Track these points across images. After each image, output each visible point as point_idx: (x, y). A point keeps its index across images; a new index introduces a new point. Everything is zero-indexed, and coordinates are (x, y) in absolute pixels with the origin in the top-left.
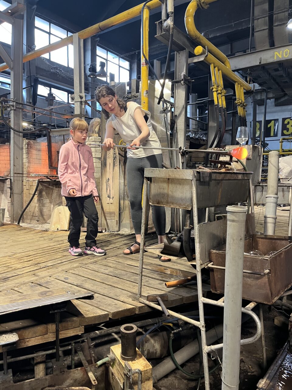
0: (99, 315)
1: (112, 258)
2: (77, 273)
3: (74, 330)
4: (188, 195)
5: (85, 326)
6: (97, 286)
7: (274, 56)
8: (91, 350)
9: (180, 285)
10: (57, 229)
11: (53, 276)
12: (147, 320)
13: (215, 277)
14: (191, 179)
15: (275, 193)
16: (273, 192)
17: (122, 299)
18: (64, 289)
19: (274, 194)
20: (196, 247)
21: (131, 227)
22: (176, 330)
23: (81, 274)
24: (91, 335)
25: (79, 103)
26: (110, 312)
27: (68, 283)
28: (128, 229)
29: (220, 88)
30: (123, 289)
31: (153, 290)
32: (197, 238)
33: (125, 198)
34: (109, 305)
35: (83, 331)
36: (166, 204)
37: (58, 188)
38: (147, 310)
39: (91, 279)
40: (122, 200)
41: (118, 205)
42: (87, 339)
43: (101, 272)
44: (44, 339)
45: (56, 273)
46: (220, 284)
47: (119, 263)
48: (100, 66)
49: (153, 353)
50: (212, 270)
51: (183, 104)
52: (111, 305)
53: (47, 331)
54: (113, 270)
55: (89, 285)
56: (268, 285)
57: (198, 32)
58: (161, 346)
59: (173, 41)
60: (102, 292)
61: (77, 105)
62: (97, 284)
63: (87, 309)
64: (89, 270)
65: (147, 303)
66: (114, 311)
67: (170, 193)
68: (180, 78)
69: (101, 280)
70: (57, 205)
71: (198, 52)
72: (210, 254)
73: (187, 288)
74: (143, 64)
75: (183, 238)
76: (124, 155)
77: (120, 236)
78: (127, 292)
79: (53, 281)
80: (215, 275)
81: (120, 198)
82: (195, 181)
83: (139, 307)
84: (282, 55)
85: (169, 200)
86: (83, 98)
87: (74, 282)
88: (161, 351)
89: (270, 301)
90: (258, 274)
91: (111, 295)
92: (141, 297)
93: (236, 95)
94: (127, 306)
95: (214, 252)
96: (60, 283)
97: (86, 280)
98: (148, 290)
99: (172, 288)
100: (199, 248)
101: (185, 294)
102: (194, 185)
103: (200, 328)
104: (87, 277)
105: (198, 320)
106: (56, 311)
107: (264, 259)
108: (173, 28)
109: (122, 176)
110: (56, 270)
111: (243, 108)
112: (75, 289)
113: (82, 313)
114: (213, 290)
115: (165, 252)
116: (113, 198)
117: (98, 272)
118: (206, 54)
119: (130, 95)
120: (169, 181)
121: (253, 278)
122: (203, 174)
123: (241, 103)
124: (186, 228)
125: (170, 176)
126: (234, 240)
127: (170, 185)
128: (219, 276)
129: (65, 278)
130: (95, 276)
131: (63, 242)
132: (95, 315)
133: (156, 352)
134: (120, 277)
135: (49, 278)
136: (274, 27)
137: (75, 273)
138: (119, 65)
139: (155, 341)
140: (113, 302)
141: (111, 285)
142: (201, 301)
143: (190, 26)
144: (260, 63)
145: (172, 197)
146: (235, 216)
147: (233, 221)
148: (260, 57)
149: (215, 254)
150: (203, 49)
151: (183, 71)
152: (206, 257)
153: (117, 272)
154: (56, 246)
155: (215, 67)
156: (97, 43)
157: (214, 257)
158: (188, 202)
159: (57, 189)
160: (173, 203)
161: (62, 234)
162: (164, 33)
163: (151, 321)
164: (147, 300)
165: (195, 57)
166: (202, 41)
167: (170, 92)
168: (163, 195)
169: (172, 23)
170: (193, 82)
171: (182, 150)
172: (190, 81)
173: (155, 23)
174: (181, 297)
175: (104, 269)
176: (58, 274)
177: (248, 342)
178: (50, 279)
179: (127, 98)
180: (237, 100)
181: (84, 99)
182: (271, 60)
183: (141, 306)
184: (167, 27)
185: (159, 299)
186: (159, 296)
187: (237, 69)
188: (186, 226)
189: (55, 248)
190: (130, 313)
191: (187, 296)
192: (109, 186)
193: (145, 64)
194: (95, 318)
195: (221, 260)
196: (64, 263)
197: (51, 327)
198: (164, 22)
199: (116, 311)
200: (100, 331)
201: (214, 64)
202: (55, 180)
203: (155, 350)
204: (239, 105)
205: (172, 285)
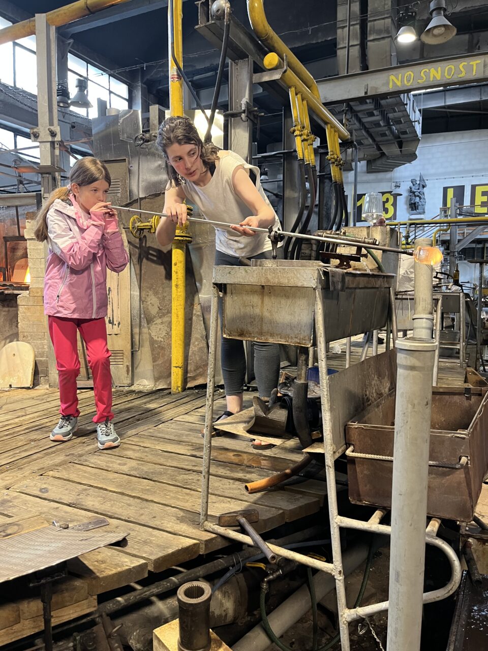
0: (127, 568)
1: (130, 440)
2: (66, 476)
3: (77, 606)
4: (303, 317)
5: (98, 596)
6: (113, 502)
7: (388, 83)
8: (113, 642)
9: (271, 487)
10: (8, 386)
11: (15, 487)
12: (215, 561)
13: (358, 474)
14: (314, 287)
15: (428, 312)
16: (425, 310)
17: (168, 526)
18: (43, 516)
19: (426, 314)
20: (325, 420)
21: (154, 377)
22: (272, 575)
23: (73, 477)
24: (108, 608)
25: (48, 145)
26: (150, 559)
27: (49, 500)
28: (149, 380)
29: (305, 131)
30: (166, 503)
31: (225, 501)
32: (326, 402)
33: (142, 324)
34: (145, 542)
35: (95, 607)
36: (259, 336)
37: (8, 306)
38: (221, 544)
39: (96, 487)
40: (136, 327)
41: (130, 337)
42: (101, 616)
43: (115, 470)
44: (13, 633)
45: (20, 480)
46: (368, 486)
47: (147, 449)
48: (77, 87)
49: (220, 616)
50: (353, 460)
51: (246, 156)
52: (148, 543)
53: (20, 617)
54: (138, 464)
55: (94, 501)
56: (465, 484)
57: (270, 28)
58: (235, 602)
59: (229, 39)
60: (125, 513)
61: (45, 148)
62: (112, 498)
63: (99, 557)
64: (89, 468)
65: (221, 530)
66: (158, 556)
67: (266, 314)
68: (239, 109)
69: (117, 487)
70: (6, 339)
71: (270, 64)
72: (346, 430)
73: (284, 490)
74: (173, 76)
75: (294, 402)
76: (138, 246)
77: (136, 394)
78: (174, 509)
79: (15, 498)
80: (358, 470)
81: (133, 323)
82: (320, 290)
83: (206, 541)
84: (402, 81)
85: (265, 328)
86: (57, 136)
87: (63, 497)
88: (235, 610)
89: (469, 515)
90: (446, 467)
91: (144, 519)
92: (207, 520)
93: (327, 146)
94: (182, 541)
95: (356, 426)
96: (30, 501)
97: (86, 490)
98: (214, 501)
99: (259, 495)
100: (331, 420)
101: (286, 504)
102: (319, 299)
103: (334, 576)
104: (86, 483)
105: (330, 560)
106: (43, 581)
107: (456, 437)
108: (230, 14)
109: (136, 283)
110: (19, 474)
111: (339, 169)
112: (66, 512)
113: (91, 567)
114: (354, 499)
115: (257, 430)
116: (119, 324)
117: (108, 470)
118: (285, 68)
119: (147, 135)
120: (263, 291)
121: (436, 474)
122: (332, 276)
123: (336, 160)
124: (299, 382)
125: (268, 281)
126: (414, 406)
127: (266, 299)
128: (365, 472)
129: (41, 490)
130: (103, 479)
131: (25, 413)
132: (119, 569)
133: (226, 615)
134: (154, 479)
135: (6, 492)
136: (368, 43)
137: (61, 477)
138: (109, 90)
139: (225, 594)
140: (152, 535)
141: (139, 498)
142: (337, 523)
143: (256, 15)
144: (366, 93)
145: (271, 322)
146: (416, 358)
147: (412, 368)
148: (366, 84)
149: (357, 430)
150: (279, 60)
151: (244, 97)
152: (340, 437)
153: (145, 468)
154: (12, 421)
155: (296, 94)
156: (69, 48)
157: (354, 436)
158: (304, 332)
159: (6, 309)
160: (272, 335)
161: (20, 396)
162: (213, 22)
163: (223, 562)
164: (219, 525)
165: (265, 73)
166: (276, 45)
167: (222, 133)
168: (252, 319)
169: (228, 5)
170: (262, 116)
171: (273, 233)
172: (257, 115)
173: (196, 3)
174: (281, 511)
175: (120, 464)
176: (25, 482)
177: (434, 598)
178: (9, 493)
179: (143, 139)
180: (329, 154)
181: (58, 138)
182: (383, 90)
183: (209, 538)
184: (218, 11)
185: (243, 520)
186: (241, 514)
187: (327, 101)
188: (300, 379)
189: (10, 424)
190: (189, 555)
191: (291, 508)
192: (111, 303)
193: (177, 78)
194: (119, 574)
195: (370, 442)
196: (34, 457)
197: (28, 607)
198: (213, 3)
199: (161, 554)
200: (126, 597)
201: (296, 88)
202: (3, 292)
203: (224, 611)
204: (334, 163)
205: (258, 488)
